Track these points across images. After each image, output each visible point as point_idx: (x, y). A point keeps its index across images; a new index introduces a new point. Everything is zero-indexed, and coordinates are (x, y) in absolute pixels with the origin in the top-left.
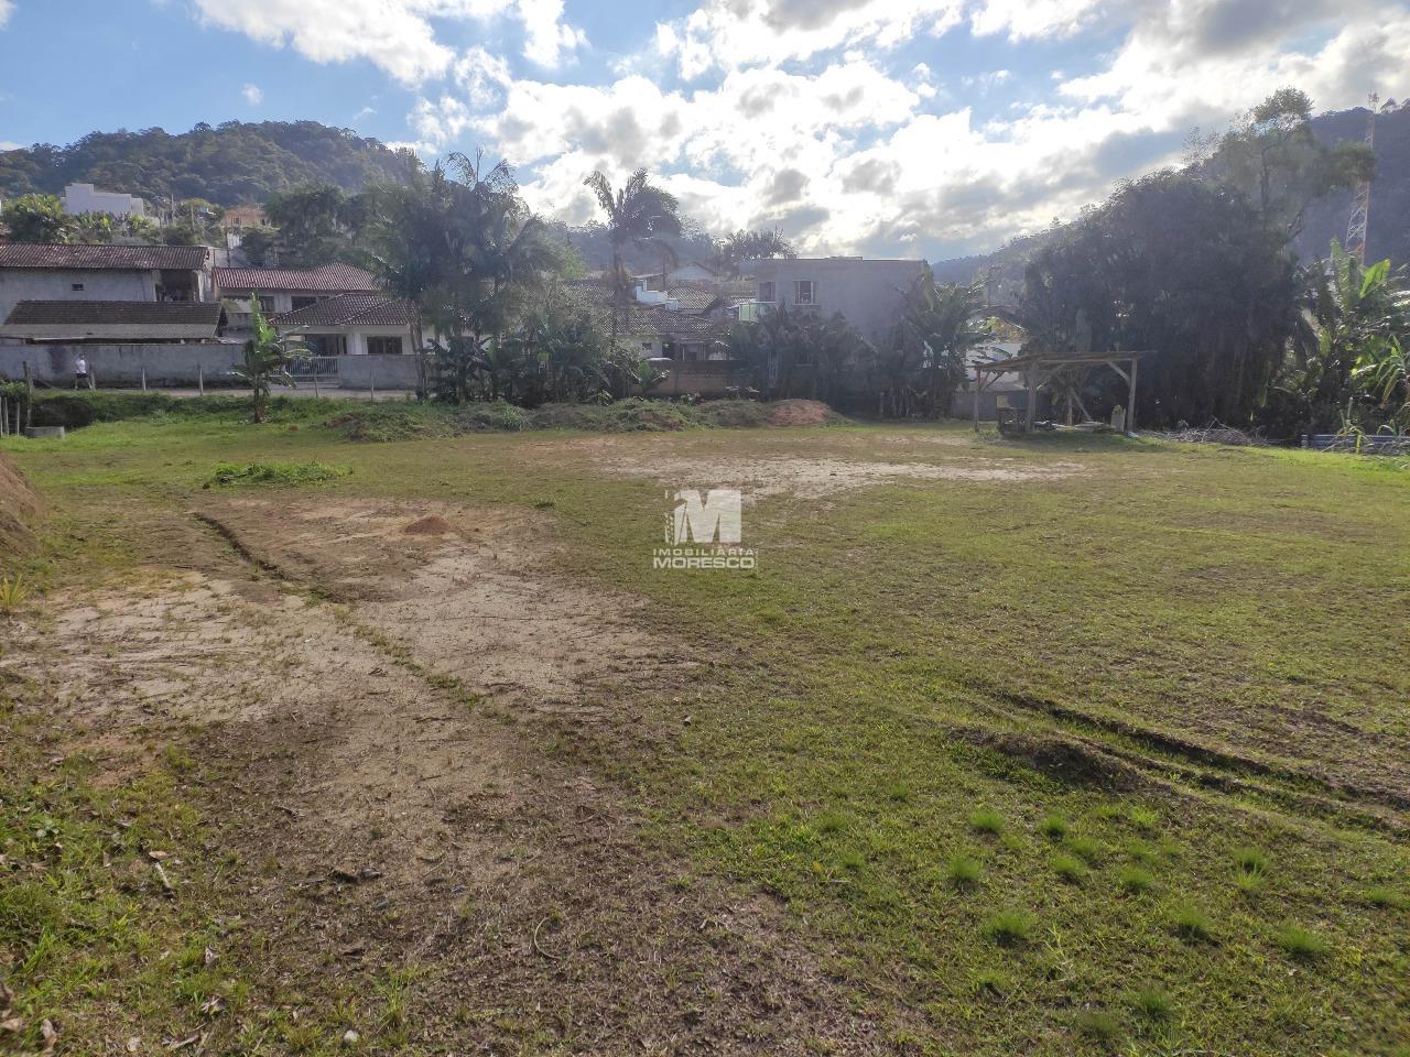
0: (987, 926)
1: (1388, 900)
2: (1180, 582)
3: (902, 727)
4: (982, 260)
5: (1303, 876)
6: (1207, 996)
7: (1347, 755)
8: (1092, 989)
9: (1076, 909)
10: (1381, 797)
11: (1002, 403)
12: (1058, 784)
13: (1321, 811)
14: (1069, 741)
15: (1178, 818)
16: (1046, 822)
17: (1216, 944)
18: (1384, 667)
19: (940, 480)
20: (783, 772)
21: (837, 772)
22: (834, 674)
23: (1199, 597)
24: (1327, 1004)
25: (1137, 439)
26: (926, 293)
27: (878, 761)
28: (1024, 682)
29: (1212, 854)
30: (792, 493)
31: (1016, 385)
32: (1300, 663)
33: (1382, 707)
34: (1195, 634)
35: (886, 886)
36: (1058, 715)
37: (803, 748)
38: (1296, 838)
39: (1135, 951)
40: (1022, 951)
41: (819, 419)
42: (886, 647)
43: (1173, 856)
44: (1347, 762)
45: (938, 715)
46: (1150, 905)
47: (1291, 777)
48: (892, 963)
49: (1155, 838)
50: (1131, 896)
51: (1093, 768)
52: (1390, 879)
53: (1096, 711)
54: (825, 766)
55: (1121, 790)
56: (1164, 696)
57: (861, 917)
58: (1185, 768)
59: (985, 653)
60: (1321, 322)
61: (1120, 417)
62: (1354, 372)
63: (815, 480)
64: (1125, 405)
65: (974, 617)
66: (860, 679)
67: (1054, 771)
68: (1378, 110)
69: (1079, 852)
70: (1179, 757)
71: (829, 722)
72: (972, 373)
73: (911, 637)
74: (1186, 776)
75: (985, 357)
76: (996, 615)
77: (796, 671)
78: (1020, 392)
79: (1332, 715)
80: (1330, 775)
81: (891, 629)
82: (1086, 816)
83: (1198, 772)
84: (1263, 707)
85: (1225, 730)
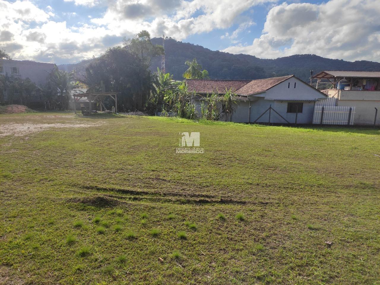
0: (78, 253)
1: (172, 217)
2: (128, 150)
3: (52, 202)
4: (73, 65)
5: (156, 217)
6: (135, 252)
7: (164, 186)
8: (107, 260)
9: (103, 240)
10: (170, 194)
11: (82, 105)
12: (98, 208)
13: (159, 200)
14: (100, 196)
15: (128, 209)
16: (94, 219)
17: (137, 239)
18: (171, 165)
19: (64, 128)
20: (11, 225)
21: (30, 220)
22: (29, 190)
23: (132, 154)
24: (160, 245)
25: (118, 115)
26: (56, 73)
27: (44, 214)
28: (88, 182)
29: (136, 217)
30: (14, 135)
31: (86, 101)
32: (154, 167)
33: (171, 174)
34: (132, 163)
35: (47, 250)
36: (98, 189)
37: (18, 215)
38: (154, 208)
39: (117, 247)
40: (88, 257)
41: (24, 111)
42: (47, 179)
43: (127, 219)
44: (164, 188)
45: (63, 196)
46: (121, 233)
47: (153, 194)
48: (49, 273)
49: (122, 216)
50: (117, 232)
51: (107, 202)
52: (172, 212)
53: (108, 187)
54: (26, 219)
55: (114, 206)
56: (125, 179)
57: (39, 262)
58: (130, 197)
59: (77, 176)
60: (157, 87)
61: (114, 109)
62: (165, 98)
63: (22, 130)
64: (115, 106)
65: (75, 166)
66: (38, 190)
67: (97, 205)
68: (165, 39)
69: (104, 225)
70: (128, 194)
71: (27, 205)
72: (73, 97)
73: (55, 175)
74: (130, 198)
75: (76, 93)
76: (81, 165)
77: (15, 191)
78: (87, 102)
79: (161, 178)
80: (160, 191)
81: (49, 173)
82: (105, 215)
83: (133, 197)
84: (147, 178)
85: (138, 185)
